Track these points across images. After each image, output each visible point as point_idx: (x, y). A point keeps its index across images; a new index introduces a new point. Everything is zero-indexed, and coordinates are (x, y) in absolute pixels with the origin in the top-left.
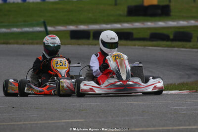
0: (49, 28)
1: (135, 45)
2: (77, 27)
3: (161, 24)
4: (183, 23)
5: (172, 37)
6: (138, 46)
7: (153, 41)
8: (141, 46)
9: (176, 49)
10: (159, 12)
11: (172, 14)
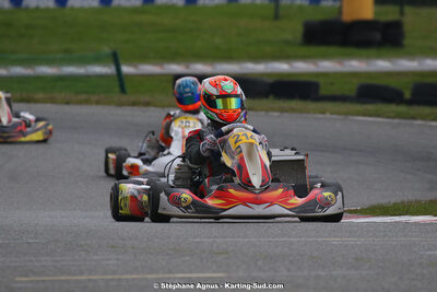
0: (126, 69)
1: (323, 113)
2: (187, 67)
3: (382, 65)
5: (407, 95)
6: (332, 113)
7: (363, 103)
8: (339, 114)
9: (419, 122)
10: (378, 36)
11: (407, 41)
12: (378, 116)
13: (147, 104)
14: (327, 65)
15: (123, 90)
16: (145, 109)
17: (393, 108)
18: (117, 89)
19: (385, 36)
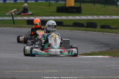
1: (66, 29)
2: (29, 18)
3: (77, 17)
4: (90, 17)
5: (85, 25)
6: (68, 30)
7: (75, 27)
8: (70, 30)
9: (90, 32)
10: (75, 10)
11: (82, 12)
12: (80, 30)
13: (21, 27)
14: (64, 18)
15: (14, 23)
16: (21, 28)
17: (83, 28)
19: (77, 10)
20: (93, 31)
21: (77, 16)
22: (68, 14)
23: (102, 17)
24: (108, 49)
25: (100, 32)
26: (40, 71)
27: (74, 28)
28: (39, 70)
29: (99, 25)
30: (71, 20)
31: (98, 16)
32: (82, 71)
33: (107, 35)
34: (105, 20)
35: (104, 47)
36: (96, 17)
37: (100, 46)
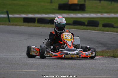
0: (10, 16)
2: (27, 15)
3: (79, 15)
4: (93, 15)
5: (86, 23)
7: (75, 25)
9: (89, 31)
10: (78, 8)
11: (86, 9)
12: (78, 29)
13: (16, 25)
14: (65, 15)
15: (9, 21)
16: (15, 26)
17: (82, 27)
18: (8, 21)
19: (80, 8)
20: (93, 30)
21: (79, 13)
22: (70, 11)
23: (106, 15)
24: (104, 48)
25: (99, 31)
26: (17, 71)
27: (73, 27)
28: (17, 69)
29: (101, 23)
30: (72, 18)
31: (102, 14)
32: (62, 70)
33: (107, 34)
34: (108, 18)
35: (101, 46)
36: (99, 15)
37: (97, 45)
